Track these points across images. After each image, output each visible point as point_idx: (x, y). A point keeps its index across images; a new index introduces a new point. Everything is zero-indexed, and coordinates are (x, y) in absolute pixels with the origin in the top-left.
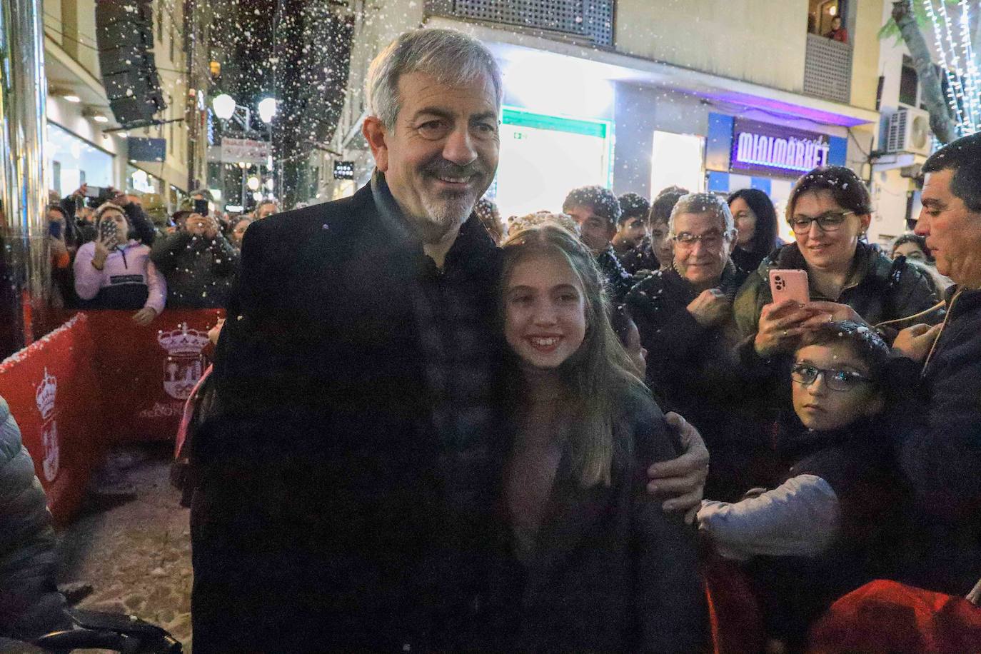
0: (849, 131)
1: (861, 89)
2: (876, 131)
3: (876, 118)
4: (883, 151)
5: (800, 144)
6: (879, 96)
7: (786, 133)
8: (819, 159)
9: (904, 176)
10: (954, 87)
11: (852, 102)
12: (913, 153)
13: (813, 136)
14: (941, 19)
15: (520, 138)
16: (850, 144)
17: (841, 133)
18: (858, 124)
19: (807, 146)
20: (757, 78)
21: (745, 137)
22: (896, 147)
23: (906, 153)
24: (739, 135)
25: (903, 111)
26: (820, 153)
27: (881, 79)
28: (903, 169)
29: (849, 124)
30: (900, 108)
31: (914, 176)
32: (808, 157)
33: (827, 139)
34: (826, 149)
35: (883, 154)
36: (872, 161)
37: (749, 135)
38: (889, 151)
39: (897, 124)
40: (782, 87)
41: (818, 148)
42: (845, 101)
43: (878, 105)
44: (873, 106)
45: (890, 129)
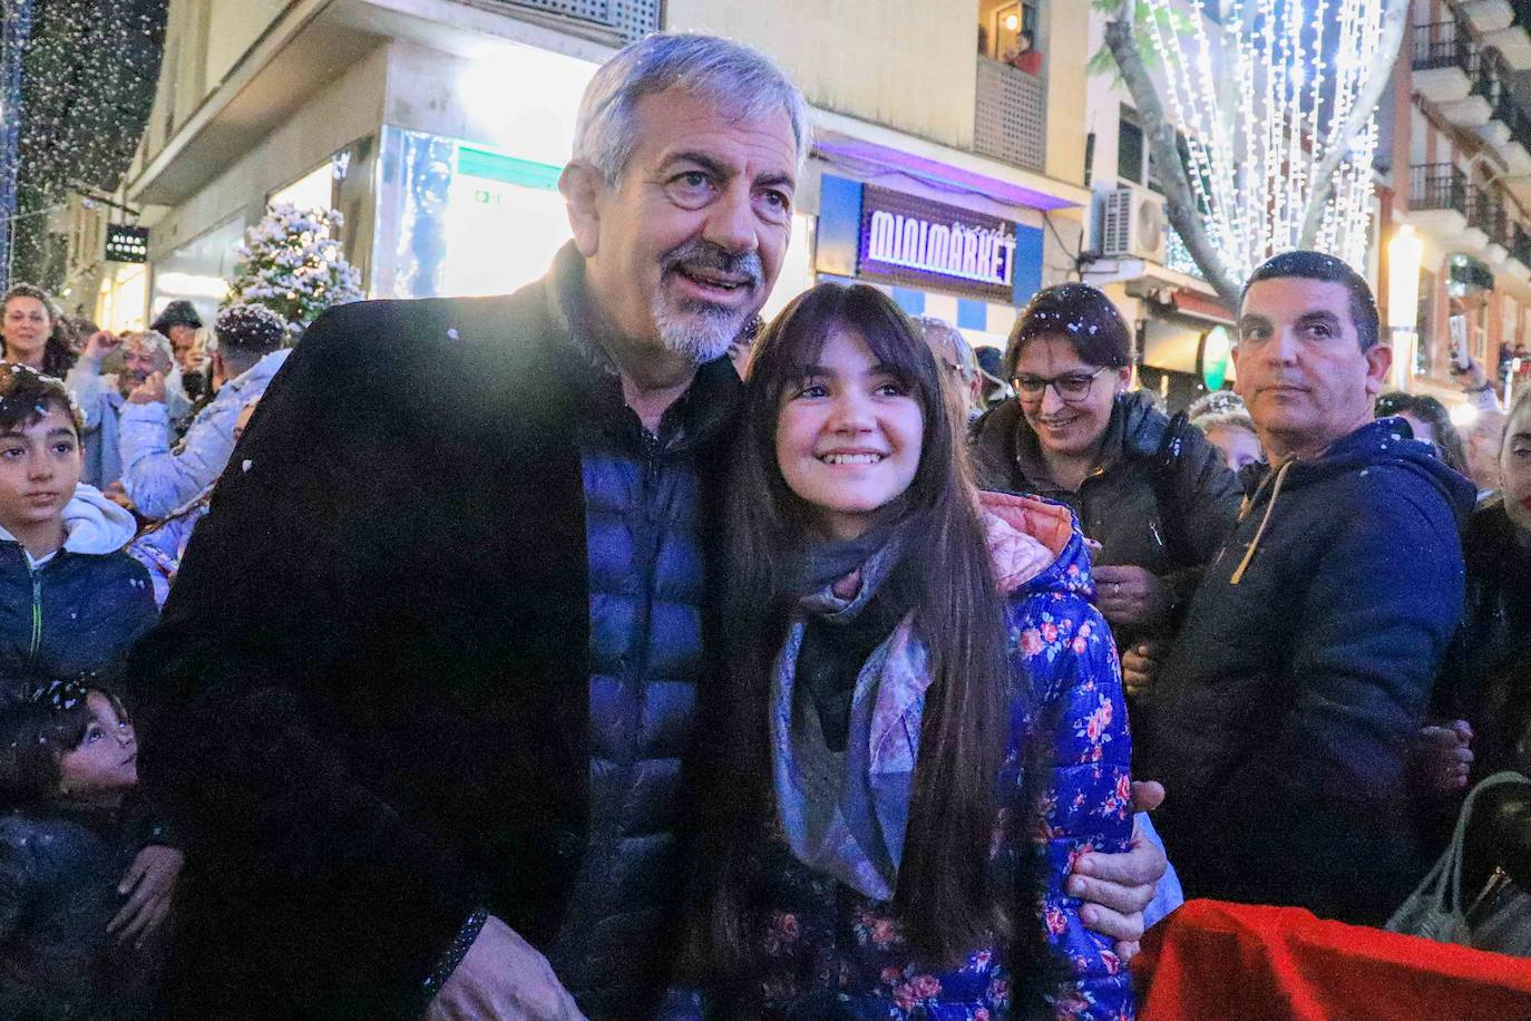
0: (1045, 216)
1: (1062, 152)
2: (1086, 220)
3: (1085, 199)
4: (1097, 253)
5: (970, 235)
6: (1088, 163)
7: (949, 216)
8: (1000, 261)
9: (1131, 295)
10: (1197, 159)
11: (1050, 170)
12: (1142, 259)
13: (990, 223)
14: (1173, 56)
15: (486, 201)
16: (1048, 238)
17: (1032, 220)
18: (1058, 207)
19: (982, 238)
20: (899, 122)
21: (881, 219)
22: (1117, 247)
23: (1131, 257)
24: (871, 215)
25: (1125, 191)
26: (1003, 252)
27: (1091, 138)
28: (1128, 283)
29: (1046, 207)
30: (1121, 186)
31: (1145, 295)
32: (984, 258)
33: (1012, 228)
34: (1011, 246)
35: (1097, 258)
36: (1083, 269)
37: (889, 216)
38: (1106, 253)
39: (1116, 211)
40: (939, 138)
41: (999, 242)
42: (1039, 169)
43: (1088, 177)
44: (1080, 180)
45: (1107, 218)
